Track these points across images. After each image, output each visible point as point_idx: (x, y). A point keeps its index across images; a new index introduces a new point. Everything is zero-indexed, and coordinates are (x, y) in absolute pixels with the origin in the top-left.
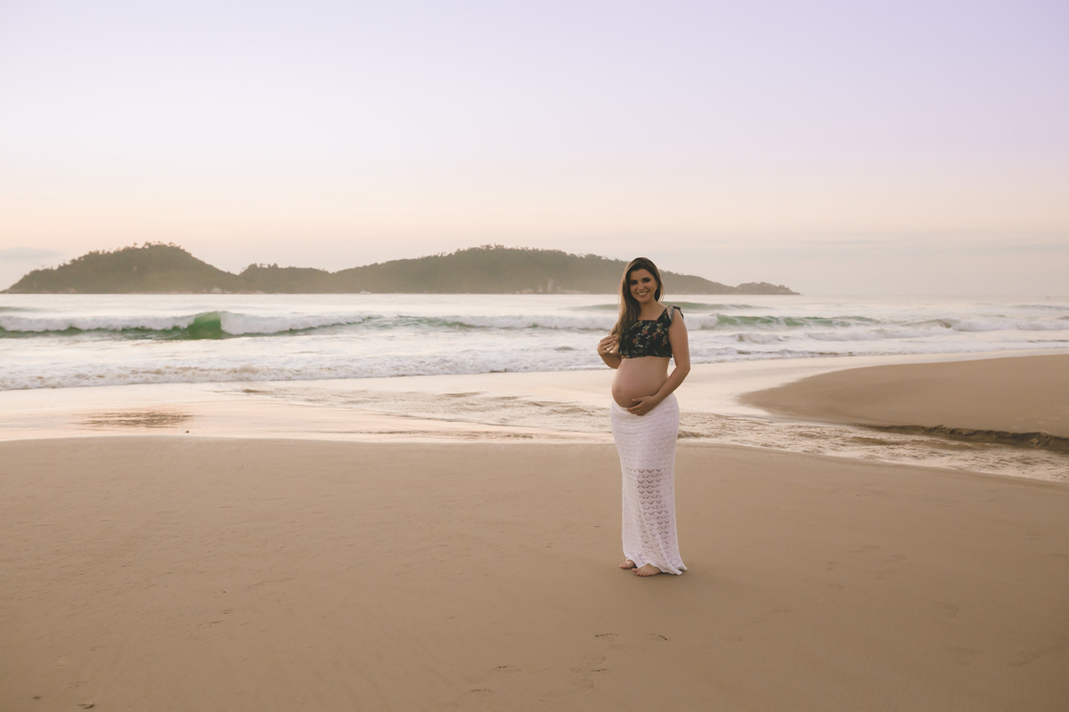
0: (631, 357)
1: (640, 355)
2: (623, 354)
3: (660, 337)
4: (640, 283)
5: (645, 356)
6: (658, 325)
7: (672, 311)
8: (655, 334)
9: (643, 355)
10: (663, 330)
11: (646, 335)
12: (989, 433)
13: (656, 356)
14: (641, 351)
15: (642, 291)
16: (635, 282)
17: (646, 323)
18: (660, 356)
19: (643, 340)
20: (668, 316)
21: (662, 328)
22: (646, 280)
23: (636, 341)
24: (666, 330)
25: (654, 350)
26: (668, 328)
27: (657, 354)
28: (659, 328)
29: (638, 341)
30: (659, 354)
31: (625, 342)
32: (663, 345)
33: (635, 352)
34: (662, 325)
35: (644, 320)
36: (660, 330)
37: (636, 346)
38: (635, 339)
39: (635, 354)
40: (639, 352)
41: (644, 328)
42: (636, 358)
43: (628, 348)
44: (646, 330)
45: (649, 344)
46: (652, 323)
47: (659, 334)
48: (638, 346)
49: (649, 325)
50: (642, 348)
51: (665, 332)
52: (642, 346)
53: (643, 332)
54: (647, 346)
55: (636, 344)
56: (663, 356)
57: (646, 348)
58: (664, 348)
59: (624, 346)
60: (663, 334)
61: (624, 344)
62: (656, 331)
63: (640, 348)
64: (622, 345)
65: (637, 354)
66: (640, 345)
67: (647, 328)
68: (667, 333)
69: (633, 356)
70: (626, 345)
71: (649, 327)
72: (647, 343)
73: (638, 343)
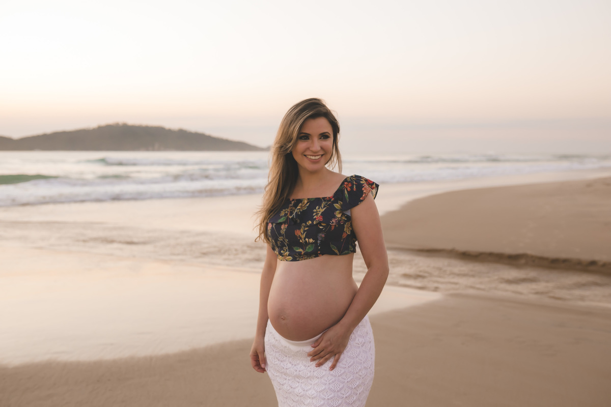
0: (294, 259)
1: (308, 255)
2: (281, 254)
3: (340, 227)
4: (316, 139)
5: (317, 256)
6: (337, 206)
8: (334, 221)
9: (314, 254)
10: (343, 215)
11: (320, 223)
12: (491, 255)
13: (334, 254)
14: (309, 249)
15: (315, 153)
16: (305, 137)
17: (316, 202)
18: (341, 253)
19: (312, 232)
21: (342, 211)
22: (324, 136)
23: (301, 233)
24: (348, 213)
25: (332, 246)
26: (350, 210)
27: (336, 251)
28: (338, 210)
29: (304, 231)
30: (339, 251)
31: (283, 235)
32: (344, 236)
33: (301, 250)
34: (341, 205)
35: (308, 199)
36: (339, 213)
37: (301, 241)
38: (300, 229)
39: (300, 253)
40: (307, 250)
41: (315, 211)
42: (303, 261)
43: (287, 244)
44: (319, 215)
45: (323, 236)
46: (325, 201)
47: (339, 221)
48: (305, 240)
49: (322, 206)
50: (312, 243)
51: (346, 217)
52: (311, 240)
53: (315, 218)
54: (321, 239)
55: (301, 238)
56: (346, 254)
57: (319, 242)
58: (344, 239)
59: (281, 241)
60: (344, 220)
61: (281, 239)
62: (334, 217)
63: (309, 243)
64: (279, 240)
65: (305, 254)
66: (309, 238)
67: (320, 210)
68: (349, 219)
69: (297, 257)
70: (284, 240)
71: (324, 210)
72: (320, 235)
73: (304, 235)
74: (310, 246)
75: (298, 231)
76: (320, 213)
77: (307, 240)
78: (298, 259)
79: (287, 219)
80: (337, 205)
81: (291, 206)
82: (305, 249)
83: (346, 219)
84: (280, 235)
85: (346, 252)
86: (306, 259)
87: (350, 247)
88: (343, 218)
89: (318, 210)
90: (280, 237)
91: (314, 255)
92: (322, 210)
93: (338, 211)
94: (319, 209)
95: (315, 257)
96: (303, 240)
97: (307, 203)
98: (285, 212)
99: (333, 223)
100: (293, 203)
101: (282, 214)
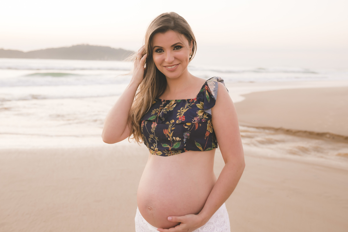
0: (164, 155)
1: (175, 151)
3: (203, 124)
4: (167, 51)
5: (183, 151)
6: (199, 106)
7: (216, 84)
8: (195, 119)
11: (183, 123)
13: (199, 150)
14: (176, 146)
15: (170, 64)
16: (160, 50)
17: (181, 103)
18: (204, 150)
20: (210, 93)
21: (204, 110)
22: (177, 47)
23: (168, 132)
24: (209, 112)
25: (196, 143)
26: (211, 109)
27: (201, 148)
28: (200, 109)
29: (171, 131)
30: (203, 148)
31: (153, 133)
32: (207, 134)
33: (168, 146)
34: (203, 106)
35: (176, 100)
36: (201, 112)
37: (169, 139)
38: (167, 128)
39: (168, 149)
40: (174, 147)
41: (179, 111)
42: (171, 157)
43: (157, 141)
44: (182, 115)
45: (188, 135)
46: (189, 103)
47: (201, 119)
48: (172, 138)
49: (186, 107)
50: (179, 141)
51: (208, 116)
52: (178, 139)
53: (178, 118)
54: (186, 138)
55: (169, 137)
56: (209, 150)
57: (185, 140)
58: (207, 137)
59: (152, 138)
60: (206, 118)
61: (151, 136)
62: (196, 115)
63: (176, 141)
64: (150, 137)
65: (172, 150)
66: (176, 137)
67: (183, 111)
68: (210, 117)
69: (165, 152)
70: (154, 137)
71: (186, 110)
72: (186, 134)
73: (172, 134)
74: (176, 143)
75: (166, 130)
76: (183, 113)
77: (174, 138)
78: (166, 155)
79: (157, 118)
80: (199, 104)
81: (161, 106)
82: (173, 146)
83: (207, 118)
84: (151, 133)
85: (209, 148)
86: (174, 154)
87: (213, 144)
88: (205, 116)
89: (182, 111)
90: (151, 135)
91: (181, 151)
92: (185, 111)
93: (200, 111)
94: (183, 109)
95: (182, 152)
96: (171, 138)
97: (175, 104)
98: (156, 111)
99: (195, 121)
100: (163, 103)
101: (153, 112)
